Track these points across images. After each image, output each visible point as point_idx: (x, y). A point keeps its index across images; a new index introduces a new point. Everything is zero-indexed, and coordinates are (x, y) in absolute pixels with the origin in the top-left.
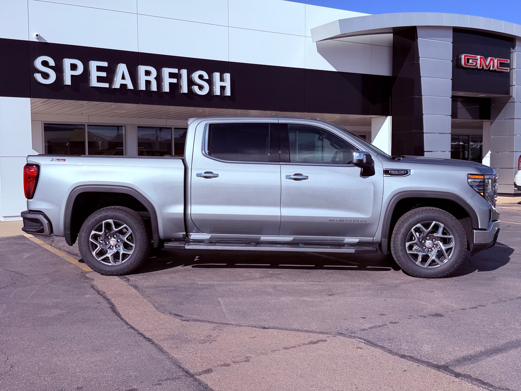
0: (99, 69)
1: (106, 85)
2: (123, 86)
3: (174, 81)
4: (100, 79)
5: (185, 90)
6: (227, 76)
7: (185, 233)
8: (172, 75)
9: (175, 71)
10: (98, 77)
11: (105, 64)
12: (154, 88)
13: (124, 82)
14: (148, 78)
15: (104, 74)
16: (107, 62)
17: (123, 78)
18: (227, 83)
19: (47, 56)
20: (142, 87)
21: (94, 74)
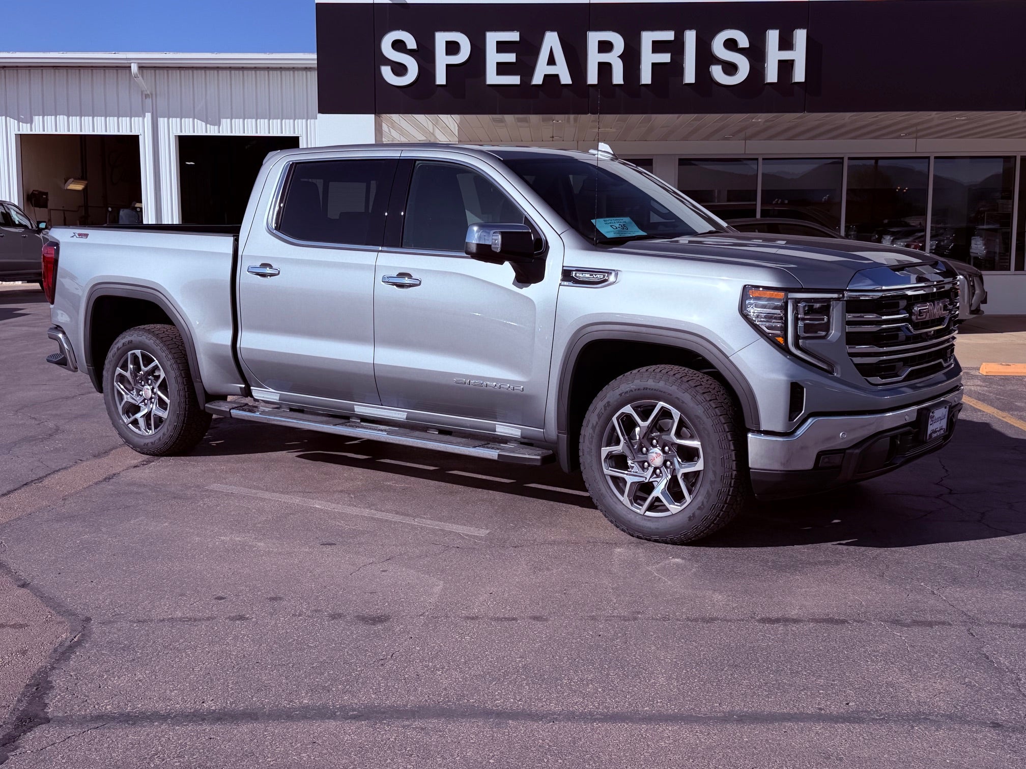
0: (502, 47)
1: (515, 80)
2: (551, 79)
3: (665, 58)
4: (502, 68)
5: (690, 77)
6: (800, 36)
7: (243, 386)
8: (658, 47)
9: (668, 36)
10: (499, 65)
11: (514, 36)
12: (618, 77)
13: (551, 70)
14: (605, 58)
15: (511, 58)
16: (518, 31)
17: (551, 61)
18: (799, 55)
19: (403, 30)
20: (592, 78)
21: (493, 58)
